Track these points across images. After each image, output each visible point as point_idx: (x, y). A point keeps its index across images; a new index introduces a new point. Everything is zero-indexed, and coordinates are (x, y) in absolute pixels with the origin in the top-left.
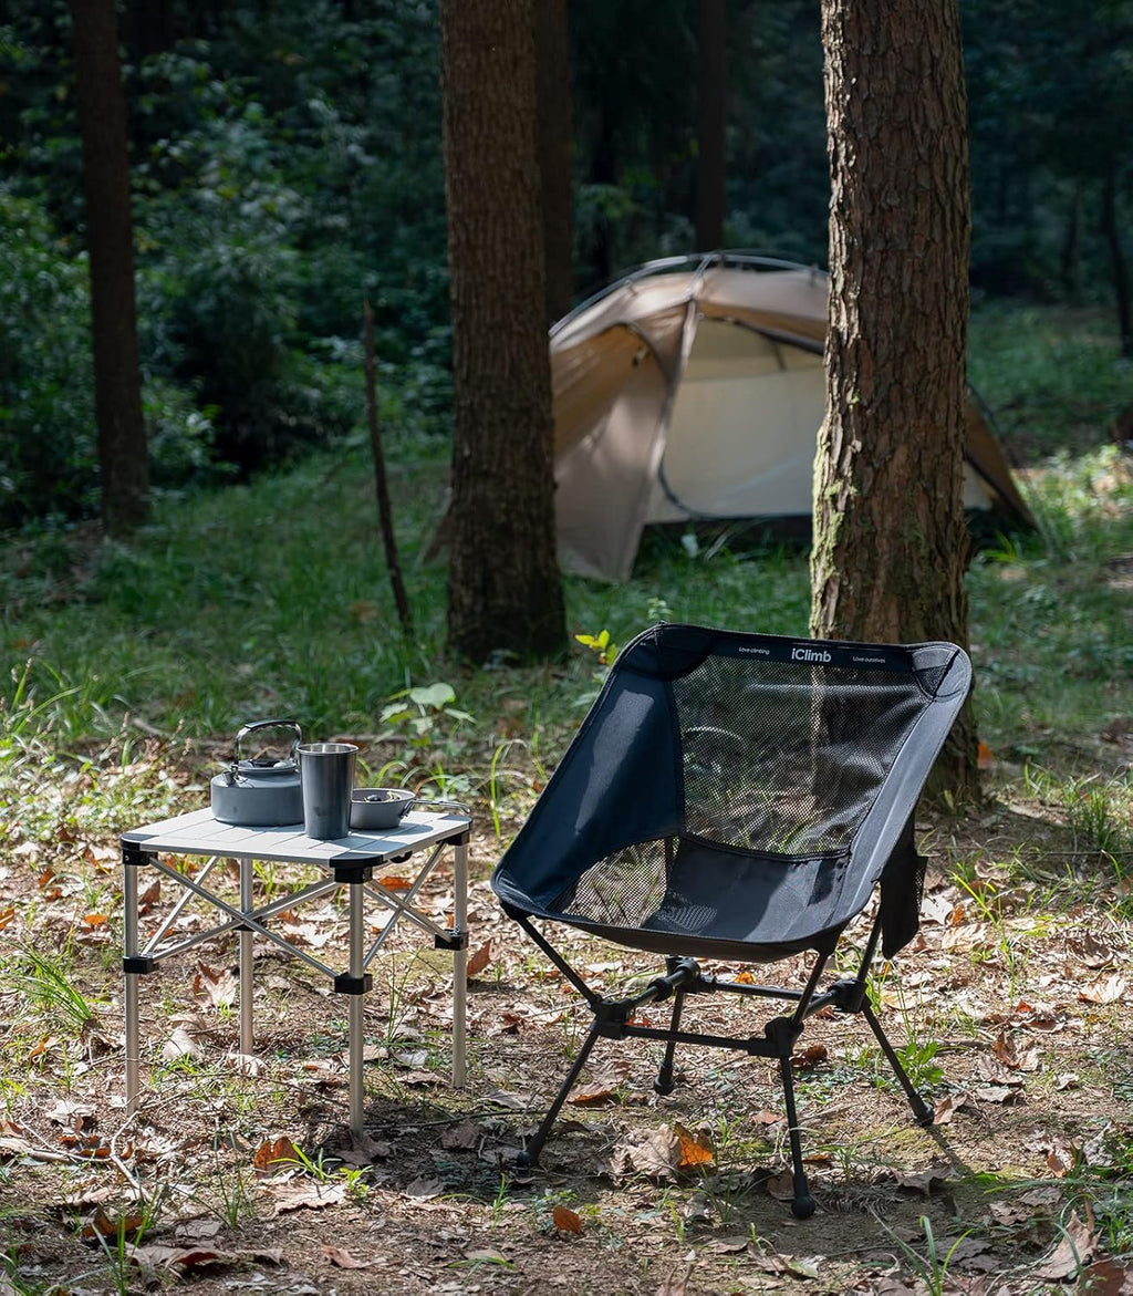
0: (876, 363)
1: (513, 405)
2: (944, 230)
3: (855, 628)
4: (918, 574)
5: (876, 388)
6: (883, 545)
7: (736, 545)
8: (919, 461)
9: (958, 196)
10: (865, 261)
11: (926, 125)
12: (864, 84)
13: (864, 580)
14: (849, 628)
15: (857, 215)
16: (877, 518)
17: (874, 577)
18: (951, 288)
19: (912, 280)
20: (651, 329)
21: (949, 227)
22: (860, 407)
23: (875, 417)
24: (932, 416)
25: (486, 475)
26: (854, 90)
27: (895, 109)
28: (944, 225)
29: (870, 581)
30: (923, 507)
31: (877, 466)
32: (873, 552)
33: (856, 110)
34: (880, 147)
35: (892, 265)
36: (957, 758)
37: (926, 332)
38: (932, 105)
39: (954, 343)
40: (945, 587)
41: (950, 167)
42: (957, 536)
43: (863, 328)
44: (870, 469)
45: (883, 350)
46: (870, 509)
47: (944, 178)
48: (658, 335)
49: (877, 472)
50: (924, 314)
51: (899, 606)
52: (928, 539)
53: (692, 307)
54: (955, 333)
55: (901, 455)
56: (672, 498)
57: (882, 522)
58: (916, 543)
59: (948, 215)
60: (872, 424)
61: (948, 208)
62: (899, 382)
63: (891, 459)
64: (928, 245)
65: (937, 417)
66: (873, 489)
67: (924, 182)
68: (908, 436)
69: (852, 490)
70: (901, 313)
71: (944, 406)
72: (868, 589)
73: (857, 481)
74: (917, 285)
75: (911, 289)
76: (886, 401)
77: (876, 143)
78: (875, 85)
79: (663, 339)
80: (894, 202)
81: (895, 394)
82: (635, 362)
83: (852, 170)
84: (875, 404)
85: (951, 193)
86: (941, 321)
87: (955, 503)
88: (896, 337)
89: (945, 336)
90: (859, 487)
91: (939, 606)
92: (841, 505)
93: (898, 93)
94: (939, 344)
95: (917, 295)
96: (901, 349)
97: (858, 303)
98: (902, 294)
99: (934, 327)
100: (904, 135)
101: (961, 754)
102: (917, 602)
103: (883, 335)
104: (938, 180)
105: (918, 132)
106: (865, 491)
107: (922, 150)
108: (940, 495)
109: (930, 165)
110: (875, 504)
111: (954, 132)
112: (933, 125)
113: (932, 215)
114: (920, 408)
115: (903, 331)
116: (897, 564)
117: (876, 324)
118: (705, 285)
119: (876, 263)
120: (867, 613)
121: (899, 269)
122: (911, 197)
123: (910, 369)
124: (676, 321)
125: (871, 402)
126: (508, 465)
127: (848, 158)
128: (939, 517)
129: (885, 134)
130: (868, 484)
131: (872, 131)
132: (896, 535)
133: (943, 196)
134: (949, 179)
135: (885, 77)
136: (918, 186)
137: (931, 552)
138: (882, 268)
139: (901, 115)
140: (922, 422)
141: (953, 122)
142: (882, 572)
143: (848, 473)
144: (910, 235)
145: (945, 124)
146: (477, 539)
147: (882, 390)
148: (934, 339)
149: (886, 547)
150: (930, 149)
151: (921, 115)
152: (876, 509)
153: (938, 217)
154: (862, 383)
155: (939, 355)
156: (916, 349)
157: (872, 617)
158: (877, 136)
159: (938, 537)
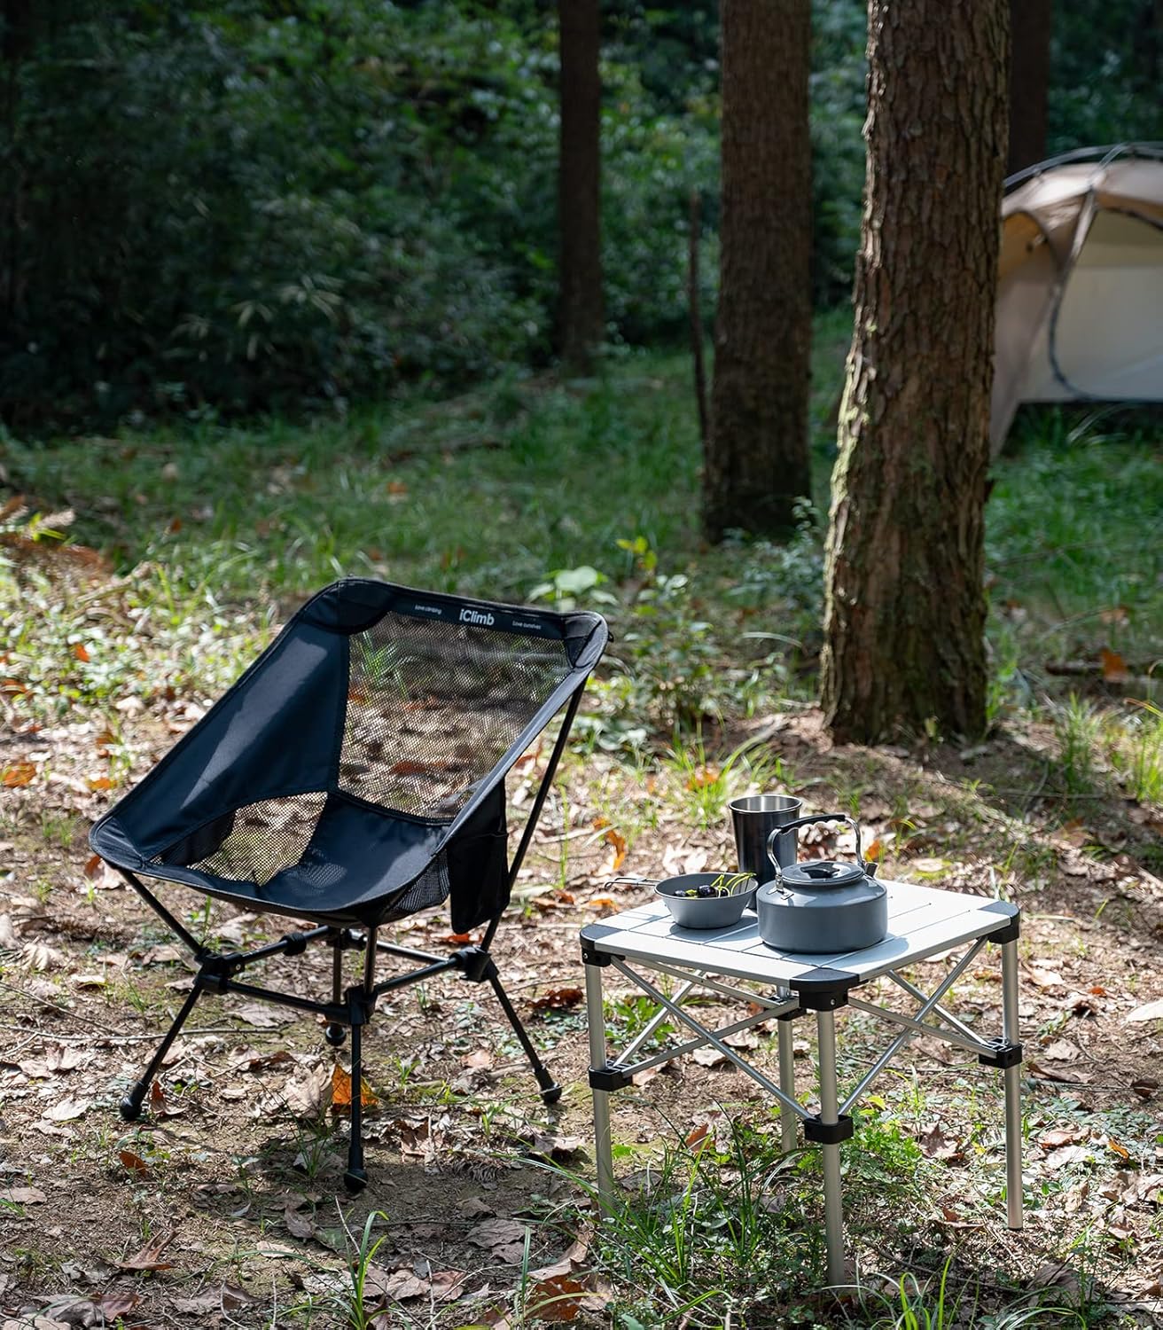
0: (893, 292)
1: (768, 296)
2: (968, 164)
3: (859, 553)
4: (921, 504)
5: (893, 317)
6: (890, 473)
7: (1106, 428)
8: (930, 393)
9: (988, 128)
10: (890, 189)
11: (953, 56)
12: (895, 13)
13: (869, 506)
14: (853, 552)
15: (884, 144)
16: (886, 445)
17: (879, 504)
18: (974, 219)
19: (932, 210)
20: (1048, 217)
21: (974, 160)
22: (876, 335)
23: (890, 346)
24: (947, 347)
25: (738, 362)
26: (887, 18)
27: (922, 38)
28: (968, 156)
29: (874, 508)
30: (932, 437)
31: (889, 394)
32: (880, 478)
33: (888, 39)
34: (906, 76)
35: (912, 195)
36: (952, 689)
37: (944, 265)
38: (960, 36)
39: (976, 275)
40: (951, 518)
41: (979, 99)
42: (970, 469)
43: (884, 257)
44: (881, 398)
45: (901, 280)
46: (881, 437)
47: (971, 110)
48: (1053, 223)
49: (888, 400)
50: (942, 245)
51: (901, 533)
52: (935, 470)
53: (1091, 198)
54: (977, 266)
55: (913, 386)
56: (1060, 378)
57: (891, 449)
58: (922, 473)
59: (974, 147)
60: (887, 353)
61: (973, 140)
62: (914, 313)
63: (903, 389)
64: (949, 177)
65: (952, 348)
66: (884, 416)
67: (949, 114)
68: (920, 367)
69: (865, 417)
70: (919, 243)
71: (961, 338)
72: (873, 516)
73: (870, 408)
74: (937, 216)
75: (930, 220)
76: (901, 331)
77: (903, 73)
78: (906, 14)
79: (1059, 228)
80: (917, 132)
81: (909, 324)
82: (1030, 248)
83: (882, 98)
84: (890, 334)
85: (978, 126)
86: (960, 254)
87: (969, 434)
88: (914, 268)
89: (965, 269)
90: (872, 415)
91: (944, 536)
92: (855, 430)
93: (927, 23)
94: (956, 277)
95: (936, 227)
96: (917, 280)
97: (882, 232)
98: (921, 224)
99: (952, 259)
100: (930, 66)
101: (956, 684)
102: (919, 531)
103: (901, 265)
104: (964, 113)
105: (943, 62)
106: (877, 418)
107: (947, 81)
108: (952, 427)
109: (956, 95)
110: (885, 432)
111: (986, 64)
112: (960, 56)
113: (956, 146)
114: (934, 340)
115: (919, 261)
116: (903, 491)
117: (896, 254)
118: (1108, 177)
119: (898, 192)
120: (870, 538)
121: (920, 199)
122: (935, 129)
123: (925, 300)
124: (1072, 211)
125: (887, 330)
126: (759, 353)
127: (879, 87)
128: (950, 448)
129: (912, 64)
130: (879, 412)
131: (900, 61)
132: (903, 464)
133: (969, 129)
134: (977, 111)
135: (914, 6)
136: (942, 117)
137: (938, 483)
138: (903, 199)
139: (928, 45)
140: (936, 353)
141: (985, 54)
142: (887, 500)
143: (863, 399)
144: (932, 165)
145: (975, 54)
146: (728, 423)
147: (898, 320)
148: (952, 271)
149: (893, 475)
150: (956, 79)
151: (948, 44)
152: (886, 437)
153: (961, 150)
154: (881, 311)
155: (957, 287)
156: (933, 281)
157: (875, 543)
158: (904, 66)
159: (947, 468)
